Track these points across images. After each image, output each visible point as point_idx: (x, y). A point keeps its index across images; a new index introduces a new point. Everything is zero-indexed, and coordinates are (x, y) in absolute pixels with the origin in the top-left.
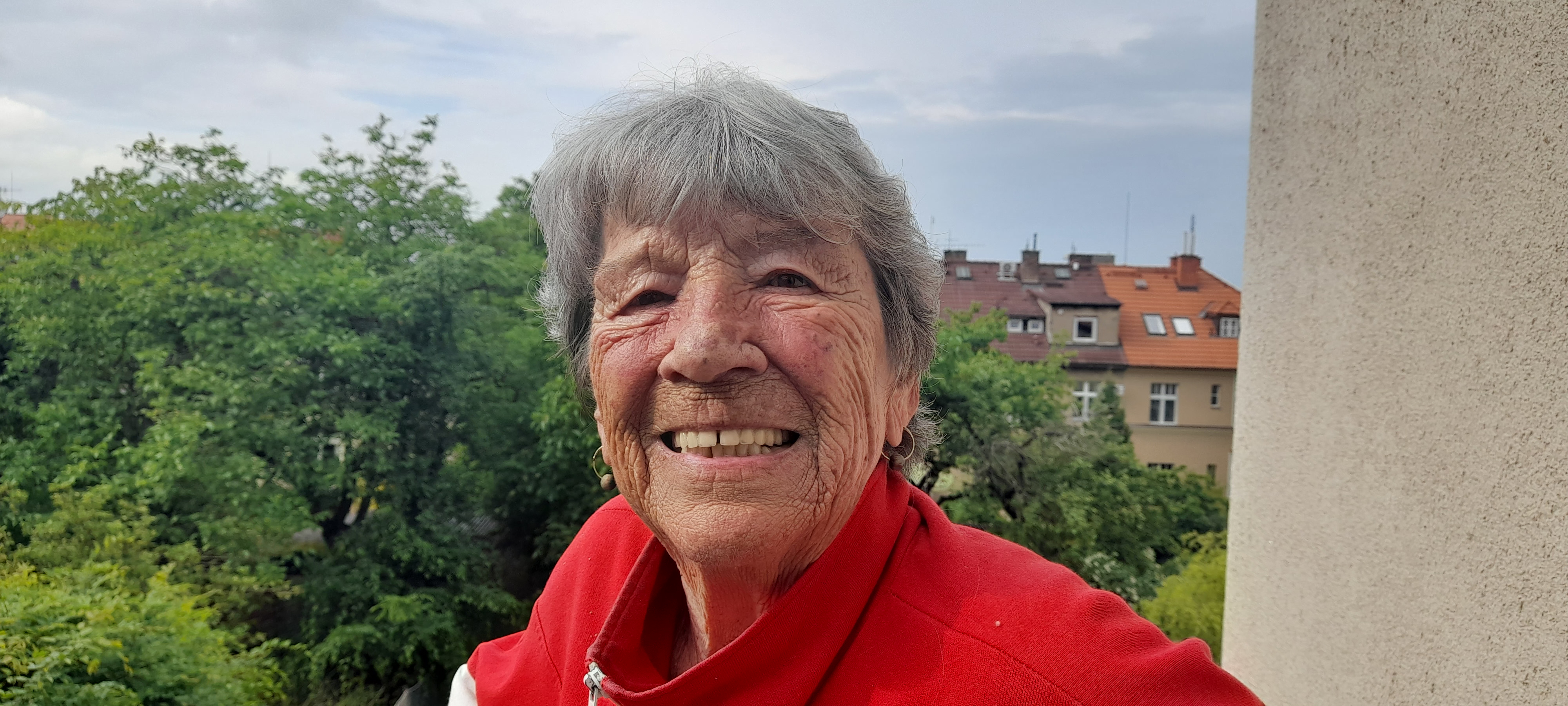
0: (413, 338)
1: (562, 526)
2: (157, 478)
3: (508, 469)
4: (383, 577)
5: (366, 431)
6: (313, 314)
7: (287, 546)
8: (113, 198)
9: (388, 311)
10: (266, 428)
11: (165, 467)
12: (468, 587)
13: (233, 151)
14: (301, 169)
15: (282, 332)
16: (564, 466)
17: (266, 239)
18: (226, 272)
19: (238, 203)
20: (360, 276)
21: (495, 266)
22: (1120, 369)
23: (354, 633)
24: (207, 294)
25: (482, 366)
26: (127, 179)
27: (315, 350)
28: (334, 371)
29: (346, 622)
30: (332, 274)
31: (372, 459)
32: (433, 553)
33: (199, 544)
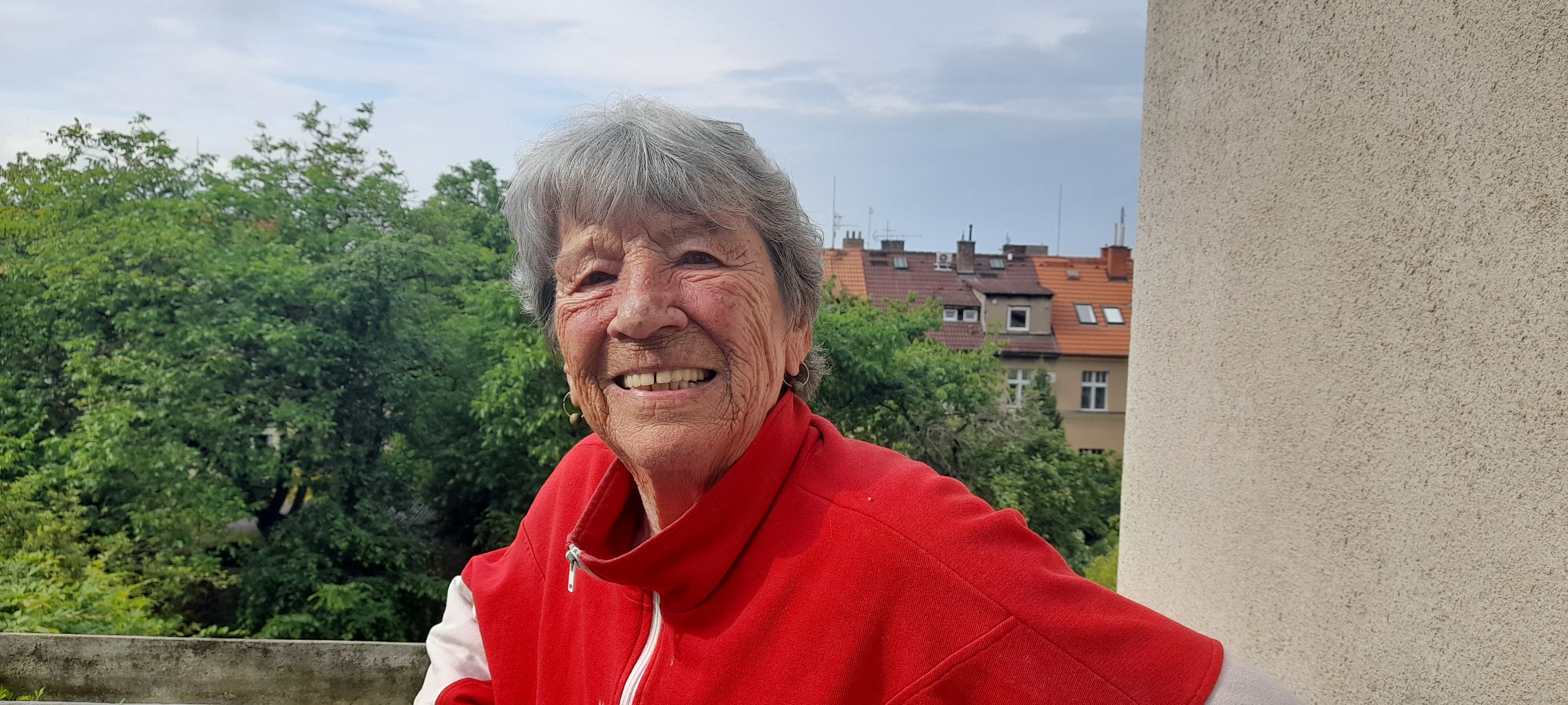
0: (350, 327)
1: (502, 514)
2: (87, 468)
3: (447, 457)
4: (321, 566)
5: (302, 420)
6: (248, 303)
7: (222, 536)
8: (37, 184)
9: (325, 299)
10: (200, 417)
11: (95, 457)
12: (407, 575)
13: (162, 138)
14: (233, 156)
15: (215, 321)
16: (505, 454)
17: (198, 226)
18: (157, 260)
19: (168, 190)
20: (294, 264)
21: (433, 255)
22: (1052, 357)
23: (292, 622)
24: (137, 282)
25: (421, 355)
26: (52, 164)
27: (250, 339)
28: (269, 359)
29: (284, 611)
30: (266, 263)
31: (308, 448)
32: (370, 541)
33: (131, 536)
